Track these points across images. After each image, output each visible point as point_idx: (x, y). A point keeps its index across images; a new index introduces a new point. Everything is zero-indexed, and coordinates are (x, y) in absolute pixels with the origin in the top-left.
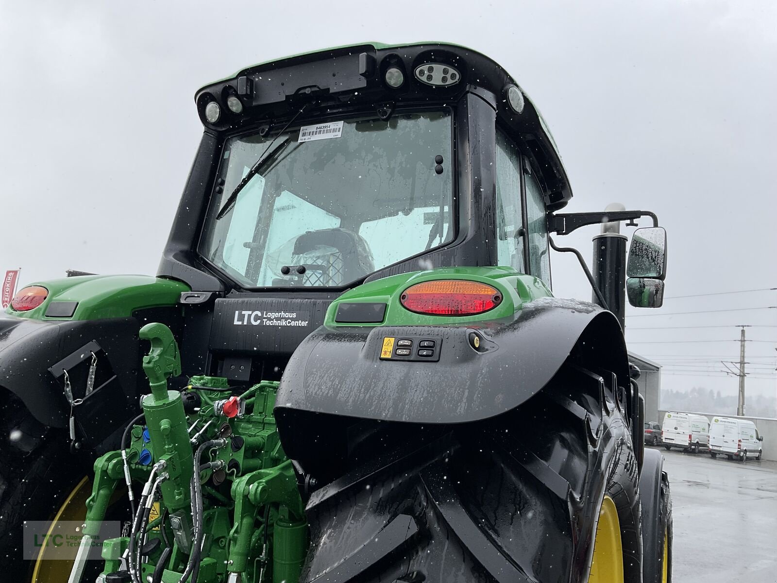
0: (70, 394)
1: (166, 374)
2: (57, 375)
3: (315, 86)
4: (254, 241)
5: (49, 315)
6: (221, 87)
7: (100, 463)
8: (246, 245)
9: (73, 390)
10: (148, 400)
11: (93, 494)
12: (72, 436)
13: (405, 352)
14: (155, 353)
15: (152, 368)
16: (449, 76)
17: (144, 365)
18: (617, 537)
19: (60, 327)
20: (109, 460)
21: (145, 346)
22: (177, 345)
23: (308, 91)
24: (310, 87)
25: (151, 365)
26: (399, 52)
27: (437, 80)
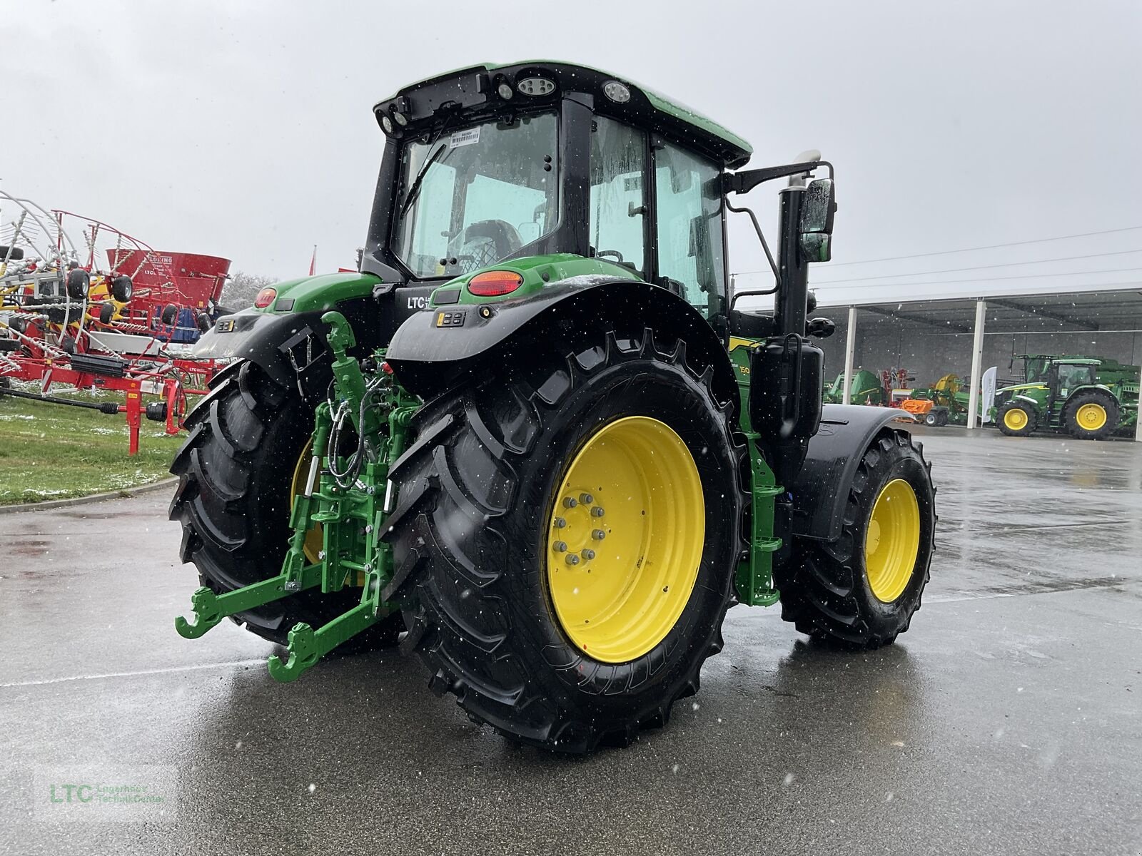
0: (295, 364)
1: (344, 346)
2: (284, 351)
3: (453, 101)
4: (451, 230)
5: (277, 309)
6: (388, 104)
7: (318, 409)
8: (444, 234)
9: (296, 361)
10: (335, 365)
11: (316, 429)
12: (301, 394)
13: (447, 322)
14: (334, 332)
15: (332, 342)
16: (545, 86)
17: (328, 340)
18: (692, 466)
19: (283, 318)
20: (323, 407)
21: (328, 327)
22: (350, 326)
23: (448, 105)
24: (449, 102)
25: (332, 340)
26: (503, 72)
27: (537, 91)
